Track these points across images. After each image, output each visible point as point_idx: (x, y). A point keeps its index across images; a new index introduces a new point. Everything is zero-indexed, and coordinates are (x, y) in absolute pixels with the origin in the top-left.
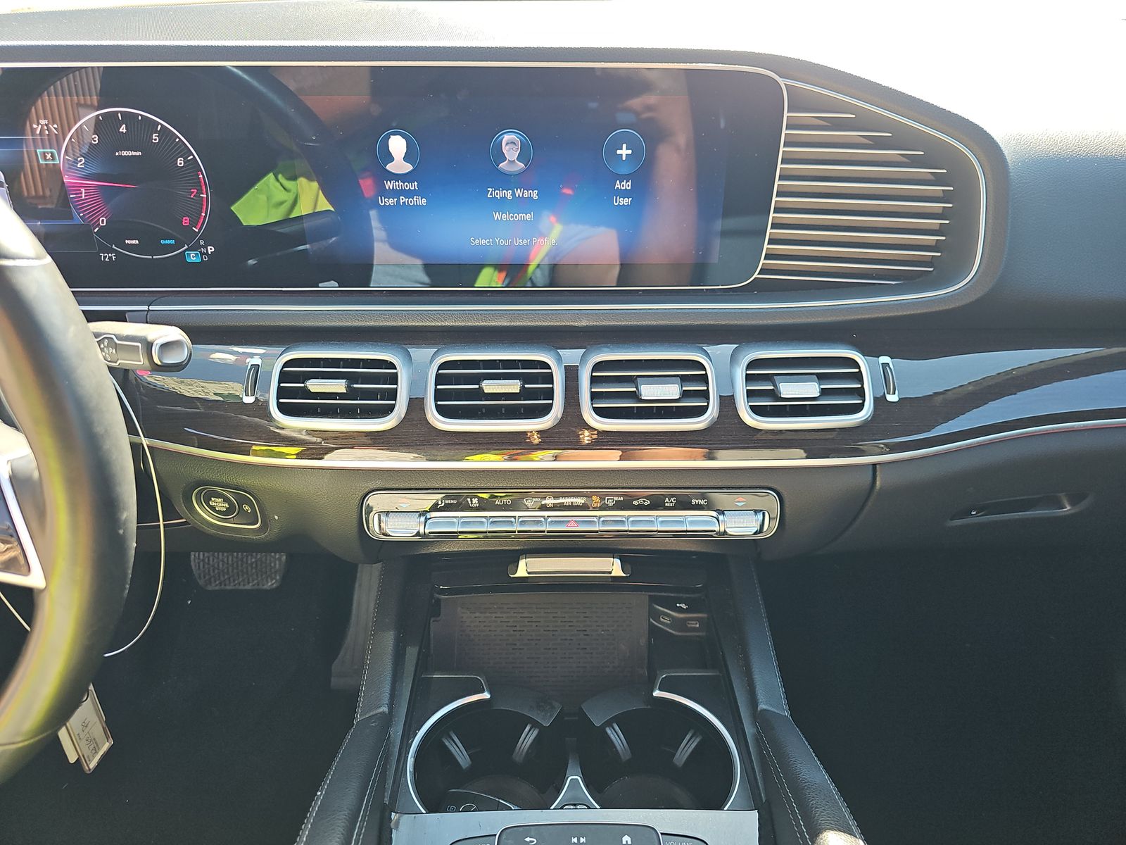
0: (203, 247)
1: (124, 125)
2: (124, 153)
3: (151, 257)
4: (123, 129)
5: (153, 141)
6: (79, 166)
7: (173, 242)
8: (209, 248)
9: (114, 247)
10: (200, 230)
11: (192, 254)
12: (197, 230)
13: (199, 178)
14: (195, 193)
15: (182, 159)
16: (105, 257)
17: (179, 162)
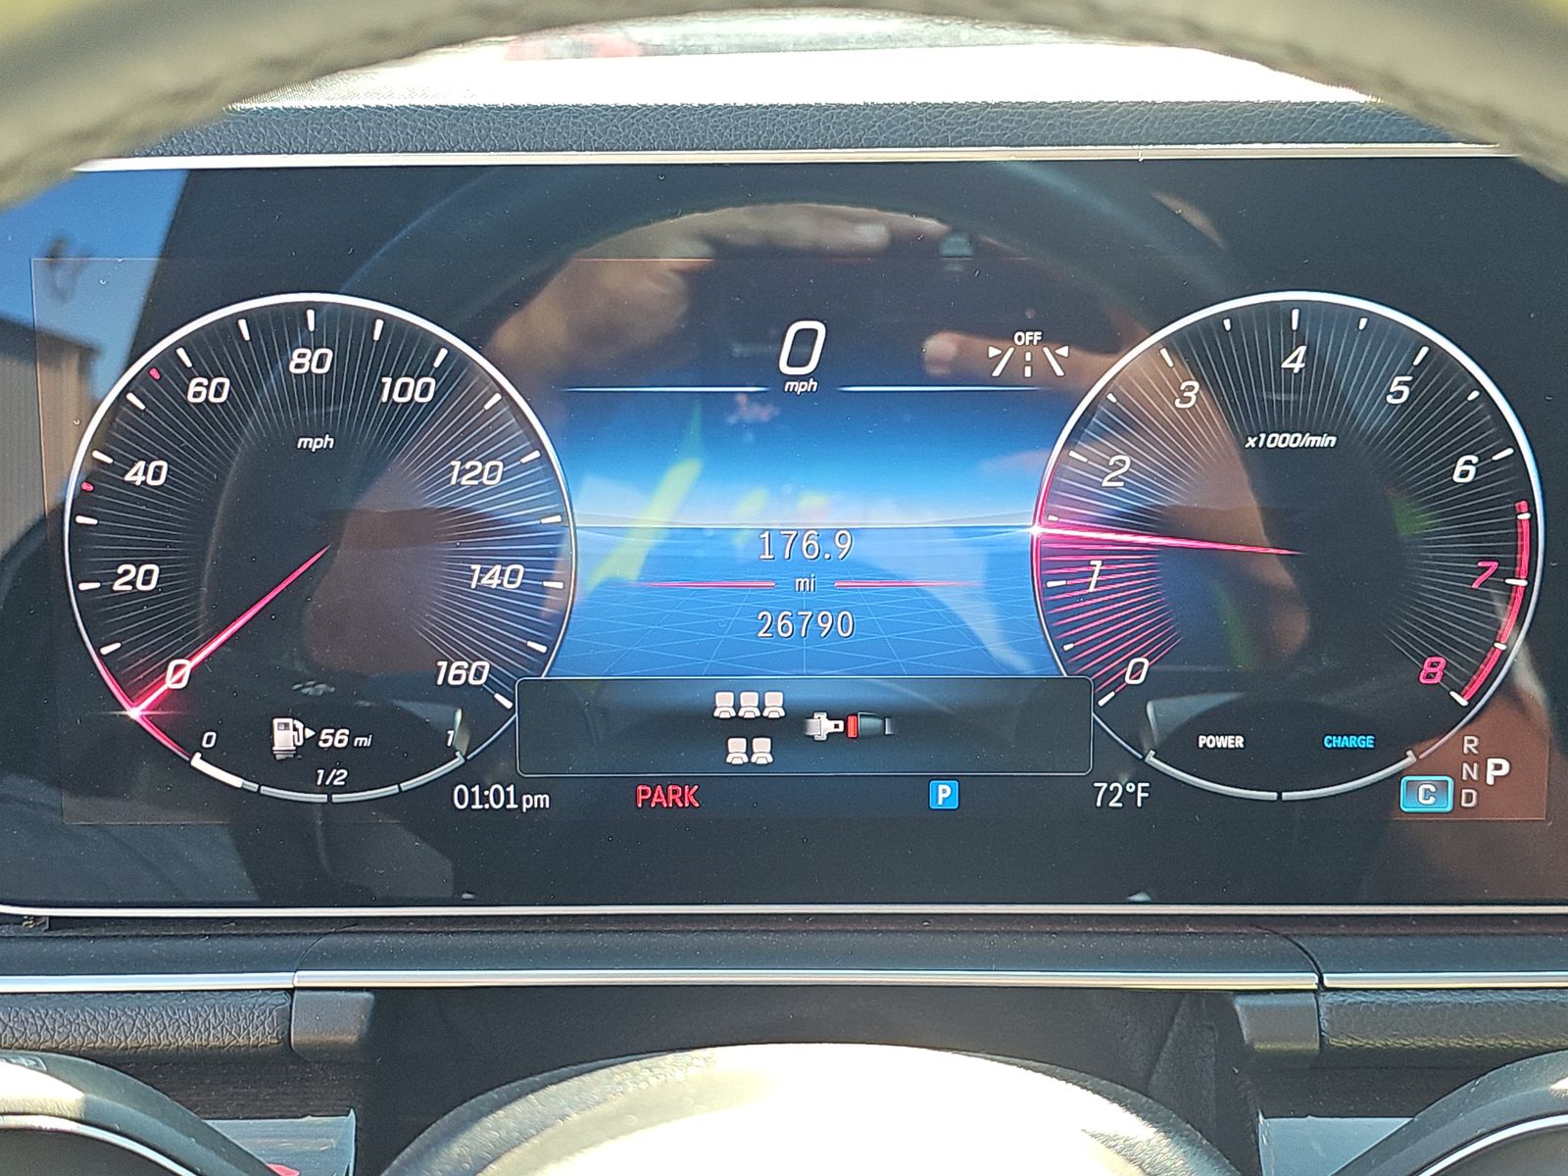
0: (1470, 758)
1: (1302, 349)
2: (1278, 440)
3: (1274, 795)
4: (1295, 362)
5: (1390, 399)
6: (1105, 483)
7: (1368, 742)
8: (1491, 762)
9: (1151, 759)
10: (1472, 702)
11: (1427, 784)
12: (1463, 702)
13: (1516, 523)
14: (1490, 572)
15: (1474, 459)
16: (1109, 795)
17: (1460, 467)
